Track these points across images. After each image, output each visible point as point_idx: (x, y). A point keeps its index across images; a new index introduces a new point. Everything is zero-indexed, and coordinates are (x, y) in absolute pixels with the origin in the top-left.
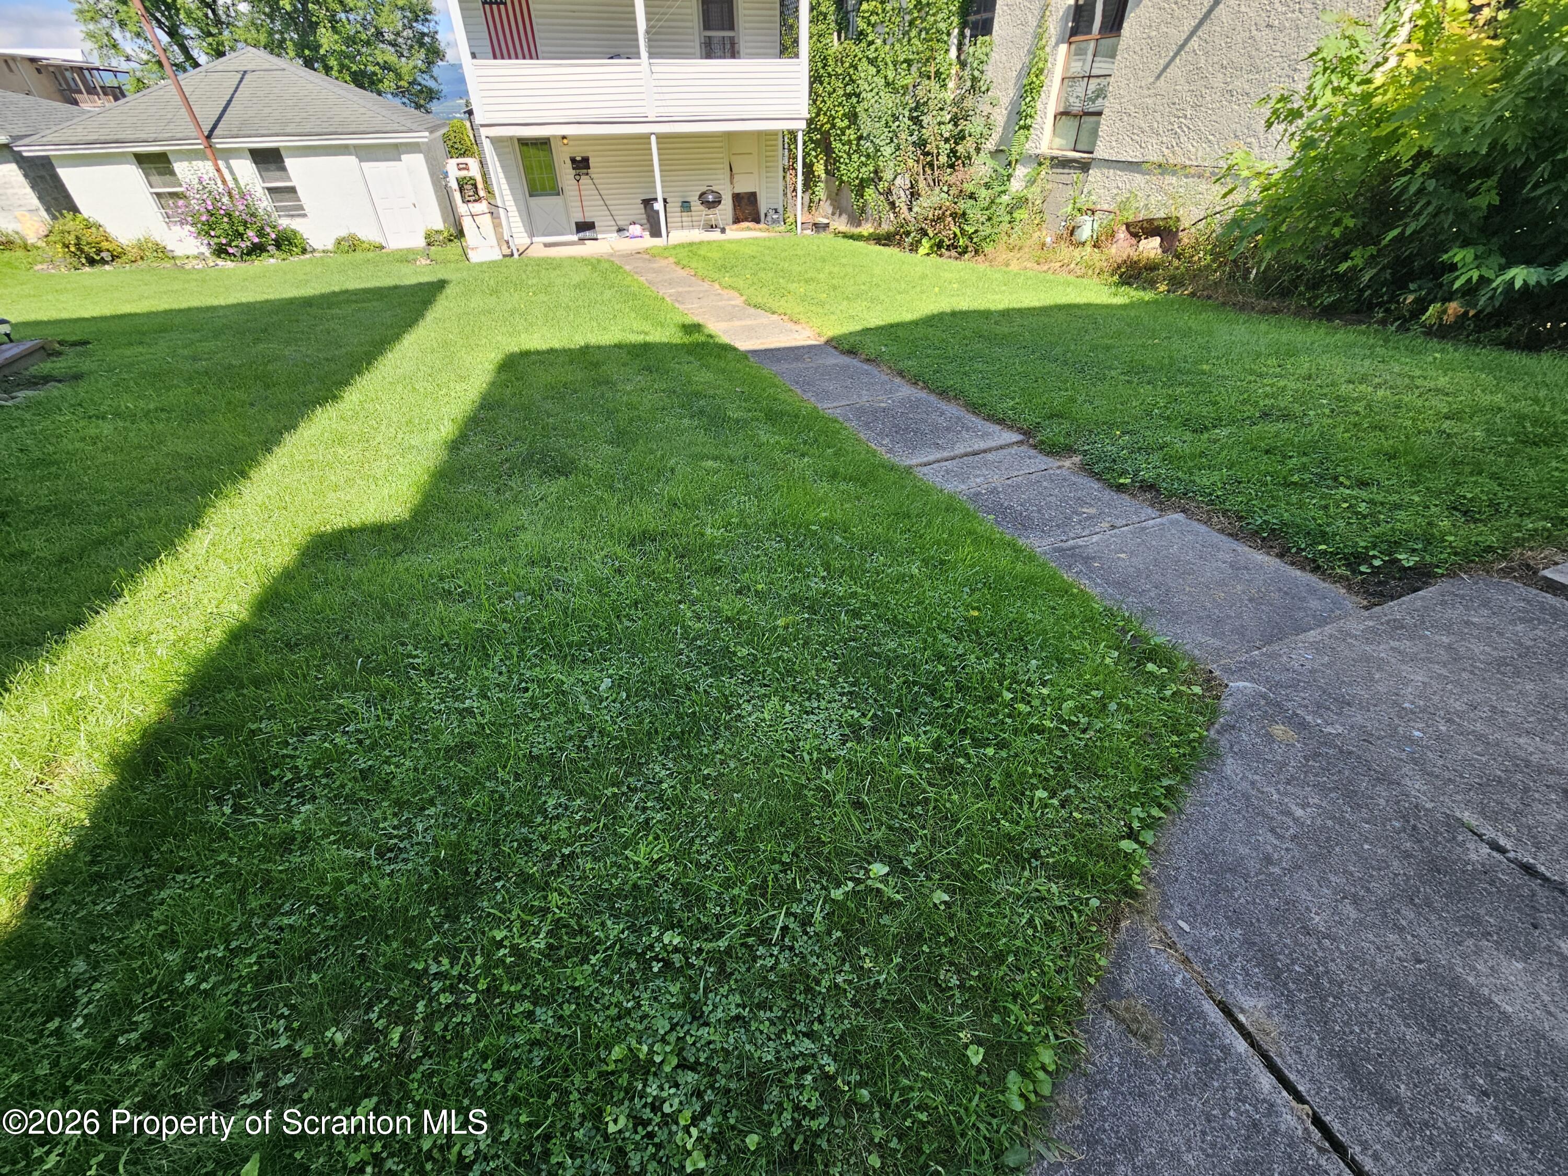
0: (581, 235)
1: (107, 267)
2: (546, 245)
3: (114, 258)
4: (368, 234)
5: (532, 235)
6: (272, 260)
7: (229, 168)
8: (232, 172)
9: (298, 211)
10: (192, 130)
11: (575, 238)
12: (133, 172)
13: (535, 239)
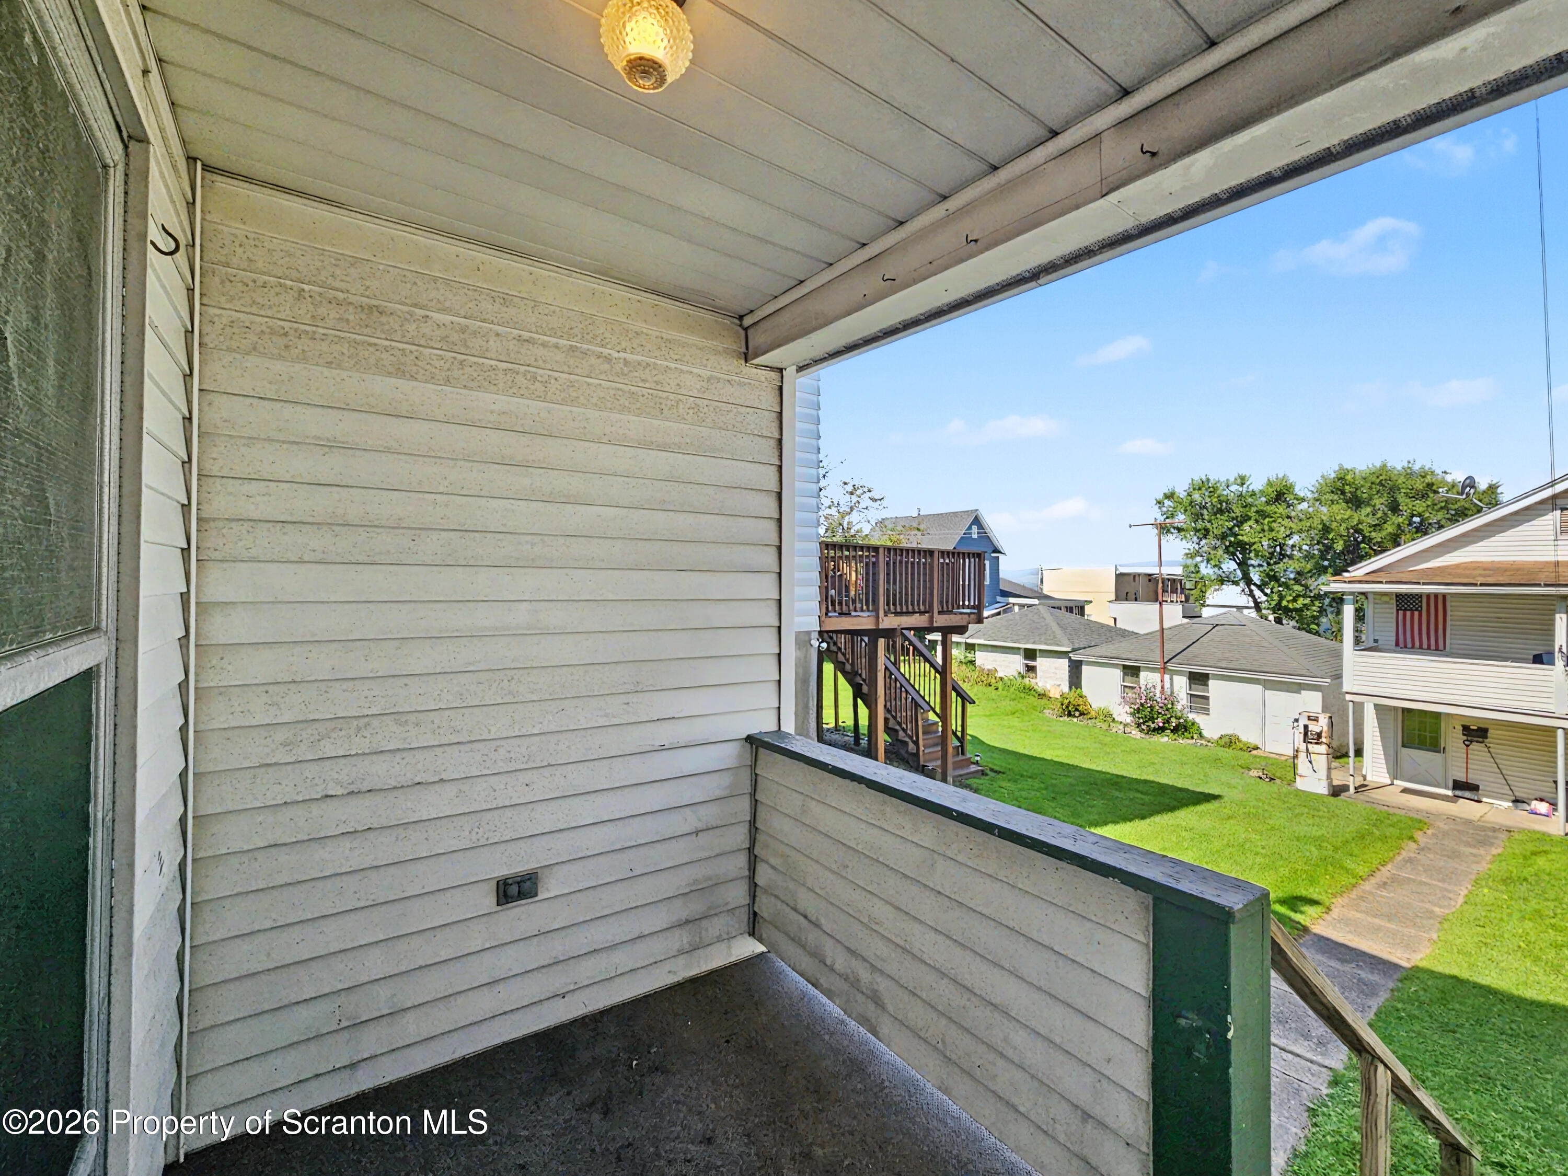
0: (1459, 793)
1: (1075, 720)
2: (1405, 791)
3: (1082, 714)
4: (1249, 736)
5: (1395, 776)
6: (1166, 739)
7: (1171, 679)
8: (1172, 684)
9: (1206, 711)
10: (1158, 658)
11: (1450, 793)
12: (1118, 673)
13: (1396, 782)
